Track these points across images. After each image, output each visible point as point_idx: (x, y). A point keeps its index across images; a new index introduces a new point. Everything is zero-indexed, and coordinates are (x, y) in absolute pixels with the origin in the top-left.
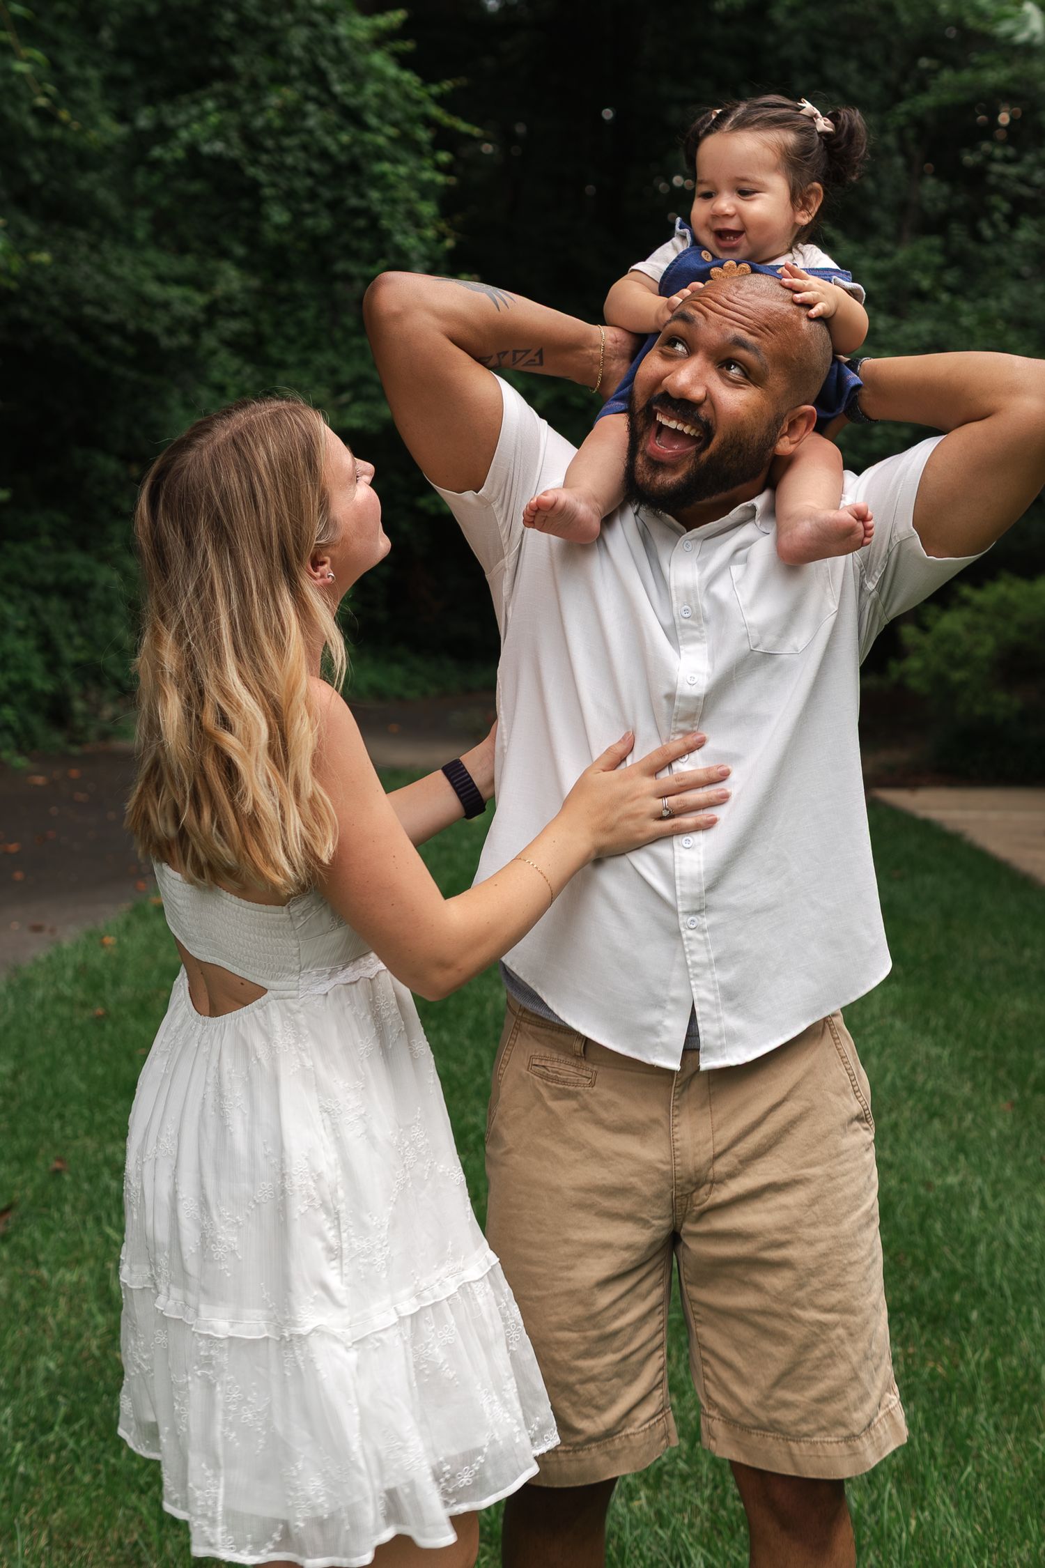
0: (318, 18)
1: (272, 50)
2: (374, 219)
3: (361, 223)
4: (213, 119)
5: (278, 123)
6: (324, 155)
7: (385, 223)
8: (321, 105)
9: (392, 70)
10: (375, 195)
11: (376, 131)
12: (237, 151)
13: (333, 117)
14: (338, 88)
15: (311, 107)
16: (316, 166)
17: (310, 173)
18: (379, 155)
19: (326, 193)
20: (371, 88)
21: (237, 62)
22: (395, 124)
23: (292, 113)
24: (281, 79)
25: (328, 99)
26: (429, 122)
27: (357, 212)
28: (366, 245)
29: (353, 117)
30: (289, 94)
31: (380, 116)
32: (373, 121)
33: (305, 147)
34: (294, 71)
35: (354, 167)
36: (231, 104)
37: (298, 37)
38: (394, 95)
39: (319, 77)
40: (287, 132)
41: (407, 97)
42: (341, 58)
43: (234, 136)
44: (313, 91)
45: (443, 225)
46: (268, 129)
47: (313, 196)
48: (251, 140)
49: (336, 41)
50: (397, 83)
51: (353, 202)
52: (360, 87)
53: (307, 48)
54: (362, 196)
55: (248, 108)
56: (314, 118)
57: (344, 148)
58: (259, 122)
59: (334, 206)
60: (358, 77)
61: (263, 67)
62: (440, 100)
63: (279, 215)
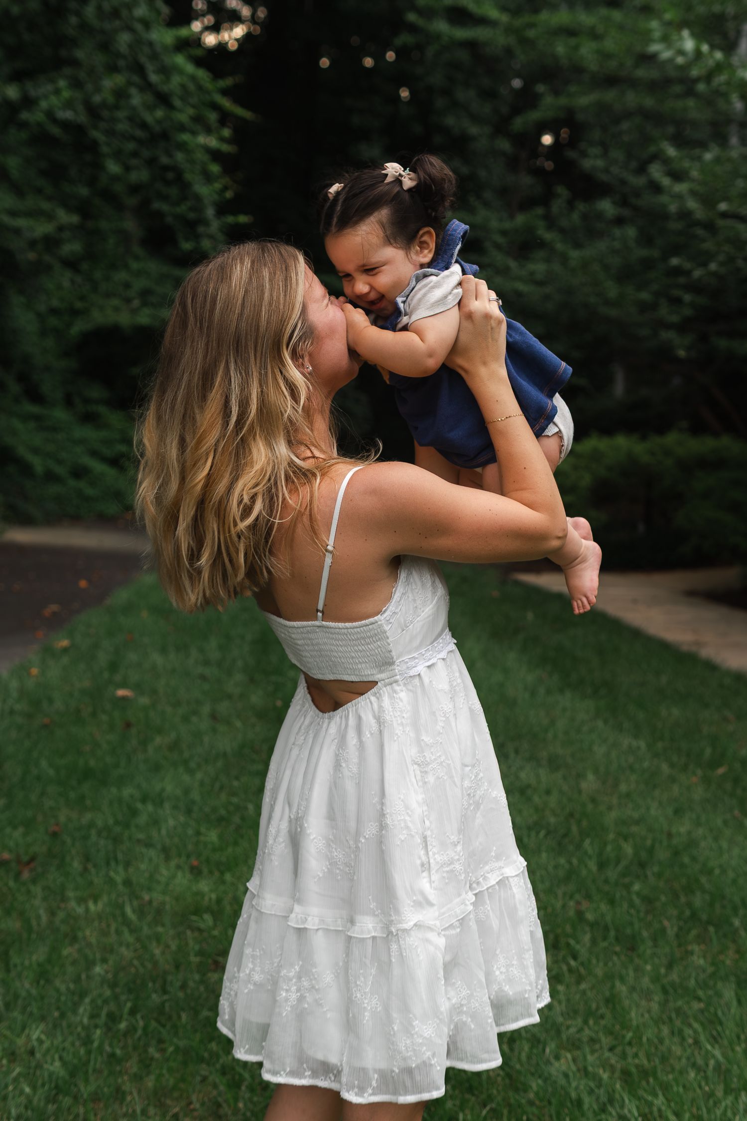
0: (139, 27)
1: (106, 46)
2: (179, 174)
3: (170, 175)
4: (66, 94)
5: (111, 99)
6: (144, 125)
7: (188, 176)
8: (142, 89)
9: (190, 68)
10: (180, 156)
11: (180, 111)
12: (82, 118)
13: (149, 98)
14: (154, 78)
15: (133, 91)
16: (139, 133)
17: (133, 138)
18: (182, 128)
19: (146, 153)
20: (176, 80)
21: (80, 54)
22: (193, 107)
23: (121, 94)
24: (113, 69)
25: (146, 86)
26: (215, 107)
27: (166, 168)
28: (174, 192)
29: (163, 99)
30: (119, 80)
31: (182, 99)
32: (177, 103)
33: (131, 119)
34: (121, 63)
35: (165, 136)
36: (76, 84)
37: (124, 40)
38: (191, 87)
39: (140, 69)
40: (117, 107)
41: (200, 88)
42: (154, 56)
43: (80, 108)
44: (136, 79)
45: (226, 180)
46: (104, 105)
47: (135, 154)
48: (93, 111)
49: (151, 44)
50: (193, 78)
51: (165, 160)
52: (168, 79)
53: (130, 46)
54: (170, 156)
55: (89, 87)
56: (137, 99)
57: (159, 122)
58: (97, 99)
59: (151, 162)
60: (166, 71)
61: (99, 59)
62: (225, 92)
63: (113, 167)
